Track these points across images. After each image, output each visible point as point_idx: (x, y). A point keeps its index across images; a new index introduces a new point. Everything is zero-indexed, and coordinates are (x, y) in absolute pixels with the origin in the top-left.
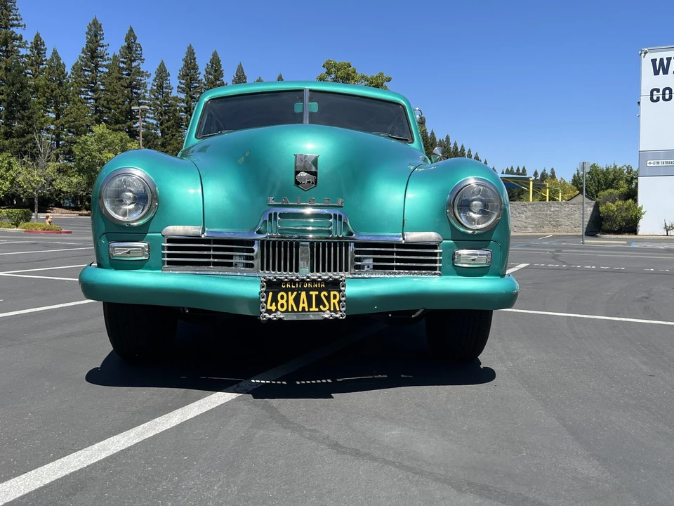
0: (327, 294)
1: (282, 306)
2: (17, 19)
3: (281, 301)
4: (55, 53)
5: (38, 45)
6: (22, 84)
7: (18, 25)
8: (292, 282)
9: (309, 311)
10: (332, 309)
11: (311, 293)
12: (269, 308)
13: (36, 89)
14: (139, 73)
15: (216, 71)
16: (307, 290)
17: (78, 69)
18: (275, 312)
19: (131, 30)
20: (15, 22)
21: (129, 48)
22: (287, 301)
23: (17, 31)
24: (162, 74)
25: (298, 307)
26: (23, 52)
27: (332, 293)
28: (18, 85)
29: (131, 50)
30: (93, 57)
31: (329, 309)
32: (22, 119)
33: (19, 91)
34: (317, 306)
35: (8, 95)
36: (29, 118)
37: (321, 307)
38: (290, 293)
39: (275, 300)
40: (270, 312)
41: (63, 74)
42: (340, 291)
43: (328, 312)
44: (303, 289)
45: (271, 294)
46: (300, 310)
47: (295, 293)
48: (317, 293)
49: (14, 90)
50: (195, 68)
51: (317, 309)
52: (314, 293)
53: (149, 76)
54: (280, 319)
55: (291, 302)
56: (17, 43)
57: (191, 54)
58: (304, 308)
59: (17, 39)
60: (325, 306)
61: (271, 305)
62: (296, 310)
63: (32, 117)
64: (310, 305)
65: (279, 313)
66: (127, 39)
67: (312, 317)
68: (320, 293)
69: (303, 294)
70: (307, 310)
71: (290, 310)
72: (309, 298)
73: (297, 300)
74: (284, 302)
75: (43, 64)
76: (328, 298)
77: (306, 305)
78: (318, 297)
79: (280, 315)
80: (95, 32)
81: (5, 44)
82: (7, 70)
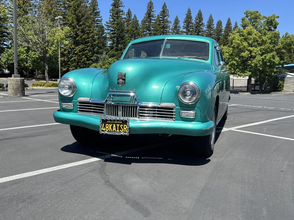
0: (122, 126)
1: (107, 129)
2: (121, 4)
3: (107, 127)
4: (135, 16)
5: (129, 13)
6: (122, 29)
7: (122, 6)
8: (110, 120)
9: (116, 132)
10: (124, 131)
11: (117, 125)
12: (103, 129)
13: (128, 31)
14: (167, 22)
15: (200, 18)
16: (116, 124)
17: (144, 22)
18: (105, 131)
19: (165, 4)
20: (121, 5)
21: (164, 11)
22: (109, 127)
23: (121, 8)
24: (177, 21)
25: (112, 130)
26: (123, 16)
27: (124, 125)
28: (121, 30)
29: (164, 12)
30: (149, 17)
31: (123, 131)
32: (122, 43)
33: (121, 32)
34: (119, 130)
35: (117, 34)
36: (124, 43)
37: (120, 130)
38: (110, 124)
39: (105, 127)
40: (103, 131)
41: (138, 24)
42: (127, 125)
43: (123, 132)
44: (114, 123)
45: (103, 124)
46: (113, 131)
47: (112, 125)
48: (119, 125)
49: (119, 32)
50: (191, 18)
51: (119, 131)
52: (118, 125)
53: (171, 23)
54: (106, 134)
55: (110, 128)
56: (121, 13)
57: (189, 11)
58: (114, 130)
59: (121, 12)
60: (122, 130)
61: (103, 128)
62: (112, 131)
63: (125, 42)
64: (117, 130)
65: (106, 131)
66: (163, 8)
67: (117, 134)
68: (120, 125)
69: (114, 125)
70: (115, 131)
71: (110, 131)
72: (116, 126)
73: (112, 127)
74: (108, 127)
75: (131, 21)
76: (123, 127)
77: (115, 129)
78: (119, 126)
79: (106, 132)
80: (150, 6)
81: (117, 14)
82: (117, 24)
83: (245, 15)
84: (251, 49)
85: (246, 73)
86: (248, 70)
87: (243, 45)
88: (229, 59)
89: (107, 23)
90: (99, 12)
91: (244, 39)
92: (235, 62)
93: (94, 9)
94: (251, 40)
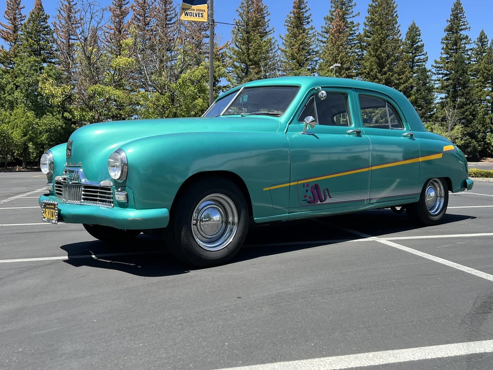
2: (464, 25)
5: (482, 39)
6: (463, 70)
7: (466, 29)
13: (477, 71)
20: (463, 27)
23: (463, 33)
26: (468, 47)
28: (461, 72)
32: (463, 95)
33: (461, 76)
35: (453, 80)
36: (468, 93)
49: (457, 75)
56: (463, 41)
59: (464, 39)
63: (469, 93)
75: (485, 52)
81: (455, 44)
82: (455, 62)
89: (436, 62)
90: (423, 46)
93: (414, 42)
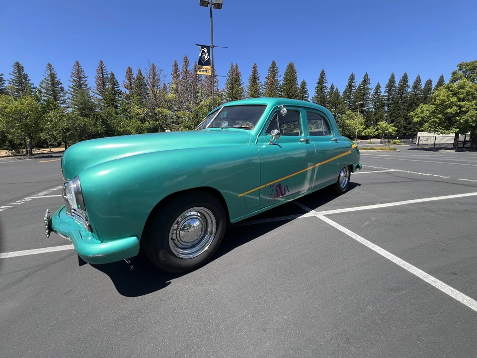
2: (325, 81)
4: (337, 89)
5: (332, 87)
7: (326, 83)
13: (330, 101)
14: (368, 89)
15: (404, 81)
17: (345, 92)
19: (367, 74)
21: (365, 81)
23: (325, 85)
24: (378, 87)
26: (326, 91)
29: (366, 81)
30: (350, 87)
41: (339, 95)
50: (394, 82)
53: (371, 89)
56: (324, 88)
57: (393, 76)
66: (365, 77)
75: (333, 93)
80: (352, 78)
81: (321, 89)
82: (321, 97)
83: (459, 68)
84: (462, 103)
85: (451, 129)
86: (454, 127)
87: (449, 100)
88: (429, 117)
89: (313, 98)
90: (307, 90)
91: (452, 94)
92: (436, 120)
93: (303, 89)
94: (463, 94)
